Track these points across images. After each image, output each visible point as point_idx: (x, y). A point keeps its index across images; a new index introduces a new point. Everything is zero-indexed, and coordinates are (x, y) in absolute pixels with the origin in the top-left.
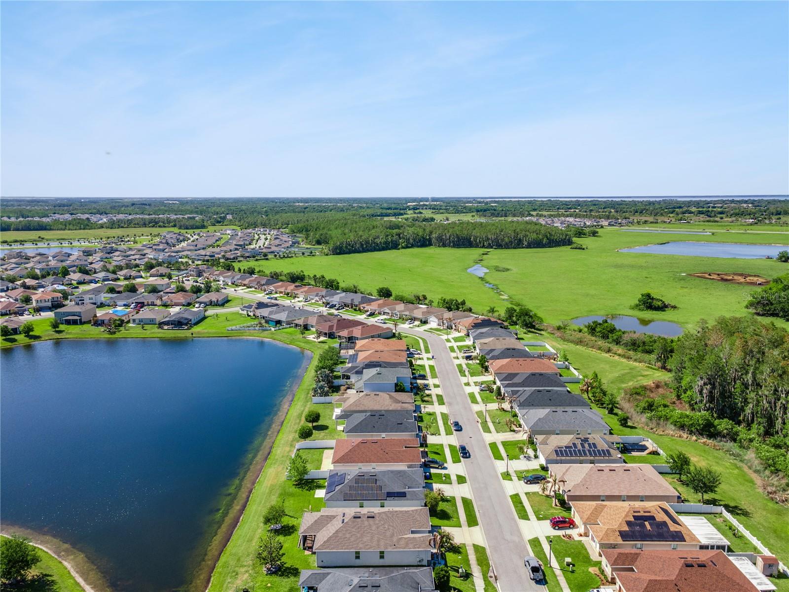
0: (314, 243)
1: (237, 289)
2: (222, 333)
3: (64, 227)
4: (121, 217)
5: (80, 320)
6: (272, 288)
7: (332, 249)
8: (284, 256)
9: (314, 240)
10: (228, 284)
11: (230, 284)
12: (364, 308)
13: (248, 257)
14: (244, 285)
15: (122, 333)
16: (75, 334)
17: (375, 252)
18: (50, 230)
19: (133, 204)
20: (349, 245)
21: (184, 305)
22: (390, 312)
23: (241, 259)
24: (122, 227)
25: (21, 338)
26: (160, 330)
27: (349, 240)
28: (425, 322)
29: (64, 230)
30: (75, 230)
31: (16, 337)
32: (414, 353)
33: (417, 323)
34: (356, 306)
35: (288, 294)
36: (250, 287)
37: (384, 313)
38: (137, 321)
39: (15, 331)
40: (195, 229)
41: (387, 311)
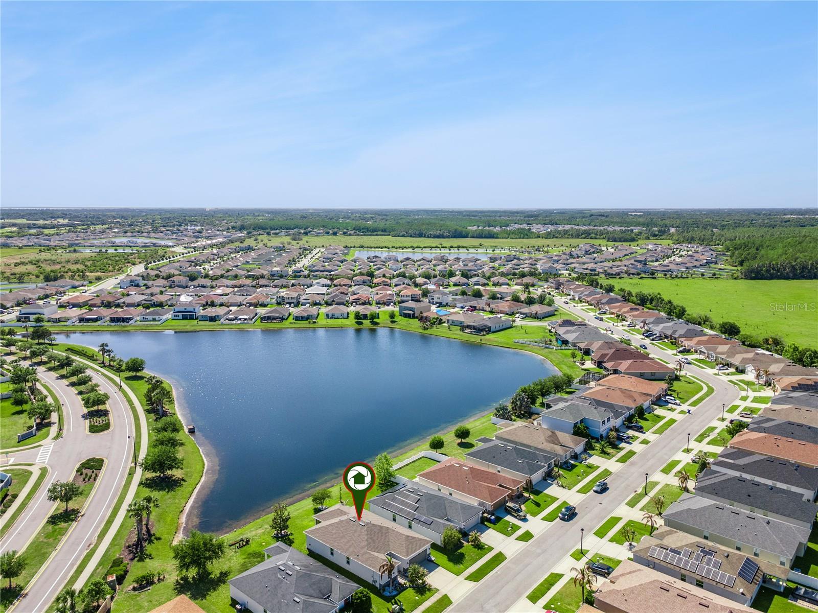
0: (737, 264)
1: (576, 305)
2: (508, 344)
3: (507, 236)
4: (568, 227)
5: (414, 314)
6: (607, 308)
7: (745, 272)
8: (677, 276)
9: (738, 260)
10: (574, 300)
11: (577, 299)
12: (682, 342)
13: (633, 274)
14: (588, 302)
15: (435, 331)
16: (402, 325)
17: (795, 280)
18: (497, 238)
19: (591, 215)
20: (774, 269)
21: (507, 314)
22: (706, 352)
23: (625, 275)
24: (557, 238)
25: (367, 323)
26: (461, 333)
27: (774, 262)
28: (742, 372)
29: (507, 238)
30: (516, 238)
31: (364, 321)
32: (669, 401)
33: (733, 370)
34: (675, 339)
35: (618, 316)
36: (591, 305)
37: (700, 351)
38: (450, 322)
39: (365, 317)
40: (624, 242)
41: (703, 350)
